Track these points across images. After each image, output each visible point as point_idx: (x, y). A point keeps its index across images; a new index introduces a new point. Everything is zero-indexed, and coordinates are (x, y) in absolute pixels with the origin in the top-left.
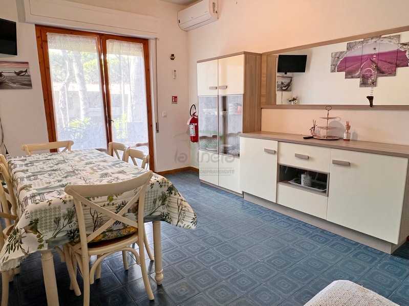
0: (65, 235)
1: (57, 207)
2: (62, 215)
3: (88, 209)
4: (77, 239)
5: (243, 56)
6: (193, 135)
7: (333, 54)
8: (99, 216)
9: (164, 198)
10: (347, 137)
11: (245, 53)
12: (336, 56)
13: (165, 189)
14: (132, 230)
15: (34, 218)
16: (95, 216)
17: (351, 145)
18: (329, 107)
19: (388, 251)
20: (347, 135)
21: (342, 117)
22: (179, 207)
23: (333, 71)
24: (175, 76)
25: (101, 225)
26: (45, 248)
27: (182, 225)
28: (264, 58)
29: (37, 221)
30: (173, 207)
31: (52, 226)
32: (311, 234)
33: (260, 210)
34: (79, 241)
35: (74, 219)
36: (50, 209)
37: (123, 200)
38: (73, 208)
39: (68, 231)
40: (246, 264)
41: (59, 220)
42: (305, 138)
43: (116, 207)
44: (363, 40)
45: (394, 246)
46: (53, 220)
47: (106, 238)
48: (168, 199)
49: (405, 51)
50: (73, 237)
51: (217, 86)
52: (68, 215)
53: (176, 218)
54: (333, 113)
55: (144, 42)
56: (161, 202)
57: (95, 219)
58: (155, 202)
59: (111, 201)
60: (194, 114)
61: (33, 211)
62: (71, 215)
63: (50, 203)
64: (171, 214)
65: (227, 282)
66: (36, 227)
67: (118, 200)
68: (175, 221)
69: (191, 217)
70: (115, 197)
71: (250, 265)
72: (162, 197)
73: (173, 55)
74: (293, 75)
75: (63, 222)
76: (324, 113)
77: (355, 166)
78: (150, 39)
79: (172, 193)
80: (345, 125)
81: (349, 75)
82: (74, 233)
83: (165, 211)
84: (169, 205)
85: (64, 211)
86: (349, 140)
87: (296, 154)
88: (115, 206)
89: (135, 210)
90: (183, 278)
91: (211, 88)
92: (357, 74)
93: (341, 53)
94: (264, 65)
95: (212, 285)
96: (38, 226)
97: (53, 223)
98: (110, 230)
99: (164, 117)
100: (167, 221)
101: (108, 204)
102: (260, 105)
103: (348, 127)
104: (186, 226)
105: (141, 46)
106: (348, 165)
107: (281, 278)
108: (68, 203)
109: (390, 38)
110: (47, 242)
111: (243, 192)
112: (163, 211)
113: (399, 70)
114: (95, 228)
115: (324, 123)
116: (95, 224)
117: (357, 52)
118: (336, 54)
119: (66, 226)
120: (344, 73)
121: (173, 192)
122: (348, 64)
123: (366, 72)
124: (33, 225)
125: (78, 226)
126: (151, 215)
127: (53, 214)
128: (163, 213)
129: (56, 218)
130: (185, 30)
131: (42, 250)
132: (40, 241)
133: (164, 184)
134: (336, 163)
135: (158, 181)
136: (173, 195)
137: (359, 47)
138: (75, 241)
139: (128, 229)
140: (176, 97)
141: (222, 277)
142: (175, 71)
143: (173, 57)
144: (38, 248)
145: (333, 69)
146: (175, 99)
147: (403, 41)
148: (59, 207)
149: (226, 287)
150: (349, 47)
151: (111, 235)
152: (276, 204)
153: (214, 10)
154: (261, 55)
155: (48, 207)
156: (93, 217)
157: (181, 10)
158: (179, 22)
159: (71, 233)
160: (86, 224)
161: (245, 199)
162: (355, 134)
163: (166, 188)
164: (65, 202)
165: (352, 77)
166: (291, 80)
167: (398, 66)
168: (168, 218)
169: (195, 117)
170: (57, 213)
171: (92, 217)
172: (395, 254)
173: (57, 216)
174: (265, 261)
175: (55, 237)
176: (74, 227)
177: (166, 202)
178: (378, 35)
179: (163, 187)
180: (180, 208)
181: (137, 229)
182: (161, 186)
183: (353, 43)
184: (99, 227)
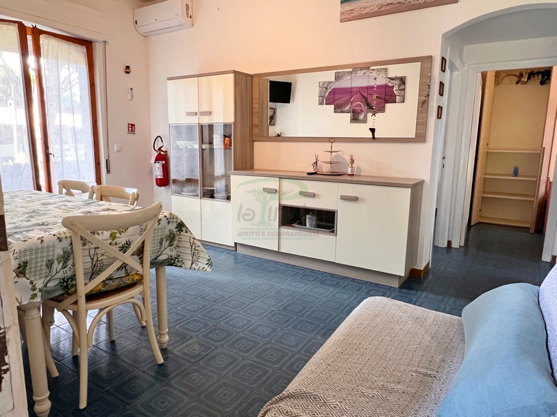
0: (58, 284)
1: (51, 245)
2: (56, 257)
3: (86, 249)
4: (73, 289)
5: (232, 75)
6: (159, 177)
7: (321, 84)
8: (99, 259)
9: (171, 238)
10: (352, 172)
11: (235, 72)
12: (324, 86)
13: (173, 227)
14: (137, 277)
15: (23, 259)
16: (95, 259)
17: (355, 178)
18: (332, 140)
19: (396, 284)
20: (352, 170)
21: (345, 150)
22: (192, 246)
23: (321, 103)
24: (132, 96)
25: (101, 271)
26: (38, 299)
27: (197, 268)
28: (256, 80)
29: (26, 263)
30: (184, 247)
31: (44, 272)
32: (320, 279)
33: (258, 262)
34: (76, 292)
35: (70, 263)
36: (43, 248)
37: (127, 239)
38: (69, 248)
39: (60, 279)
40: (260, 314)
41: (52, 263)
42: (309, 174)
43: (120, 247)
44: (351, 70)
45: (401, 280)
46: (44, 263)
47: (107, 288)
48: (177, 238)
49: (393, 86)
50: (66, 287)
51: (197, 111)
52: (63, 257)
53: (189, 260)
54: (336, 146)
55: (87, 44)
56: (168, 242)
57: (94, 263)
58: (161, 243)
59: (113, 240)
60: (160, 149)
61: (22, 250)
62: (67, 256)
63: (42, 241)
64: (183, 256)
65: (245, 334)
66: (25, 272)
67: (122, 240)
68: (188, 264)
69: (205, 258)
70: (118, 235)
71: (265, 314)
72: (170, 236)
73: (128, 67)
74: (276, 106)
75: (57, 266)
76: (327, 146)
77: (363, 200)
78: (96, 41)
79: (182, 231)
80: (348, 159)
81: (339, 109)
82: (67, 282)
83: (174, 254)
84: (179, 245)
85: (59, 252)
86: (353, 175)
87: (300, 192)
88: (118, 246)
89: (140, 252)
90: (191, 337)
91: (189, 114)
92: (348, 107)
93: (330, 83)
94: (255, 89)
95: (228, 339)
96: (27, 272)
97: (44, 267)
98: (110, 279)
99: (117, 152)
100: (176, 266)
101: (110, 244)
102: (252, 137)
103: (352, 161)
104: (201, 268)
105: (84, 49)
106: (355, 199)
107: (302, 321)
108: (64, 240)
109: (378, 70)
110: (40, 290)
111: (236, 243)
112: (170, 253)
113: (388, 106)
114: (92, 275)
115: (328, 157)
116: (93, 270)
117: (345, 83)
118: (324, 83)
119: (60, 273)
120: (332, 107)
121: (184, 229)
122: (337, 97)
123: (356, 106)
124: (21, 269)
125: (75, 271)
126: (156, 258)
127: (45, 254)
128: (171, 256)
129: (49, 261)
130: (145, 35)
131: (34, 301)
132: (34, 289)
133: (171, 220)
134: (344, 198)
135: (165, 216)
136: (183, 233)
137: (348, 78)
138: (70, 292)
139: (130, 277)
140: (134, 125)
141: (238, 330)
142: (131, 89)
143: (127, 70)
144: (31, 299)
145: (321, 101)
146: (132, 128)
147: (391, 75)
148: (54, 246)
149: (244, 338)
150: (338, 77)
151: (113, 284)
152: (278, 253)
153: (187, 14)
154: (252, 76)
155: (40, 246)
156: (92, 259)
157: (139, 8)
158: (136, 23)
159: (64, 281)
160: (84, 269)
161: (238, 252)
162: (359, 169)
163: (175, 225)
164: (60, 239)
165: (342, 112)
166: (274, 112)
167: (387, 102)
168: (178, 261)
169: (162, 153)
170: (51, 254)
171: (90, 260)
172: (401, 287)
173: (50, 258)
174: (281, 309)
175: (46, 286)
176: (69, 274)
177: (175, 243)
178: (366, 67)
179: (171, 223)
180: (194, 247)
181: (142, 276)
182: (169, 222)
183: (341, 72)
184: (98, 274)
